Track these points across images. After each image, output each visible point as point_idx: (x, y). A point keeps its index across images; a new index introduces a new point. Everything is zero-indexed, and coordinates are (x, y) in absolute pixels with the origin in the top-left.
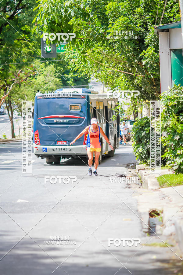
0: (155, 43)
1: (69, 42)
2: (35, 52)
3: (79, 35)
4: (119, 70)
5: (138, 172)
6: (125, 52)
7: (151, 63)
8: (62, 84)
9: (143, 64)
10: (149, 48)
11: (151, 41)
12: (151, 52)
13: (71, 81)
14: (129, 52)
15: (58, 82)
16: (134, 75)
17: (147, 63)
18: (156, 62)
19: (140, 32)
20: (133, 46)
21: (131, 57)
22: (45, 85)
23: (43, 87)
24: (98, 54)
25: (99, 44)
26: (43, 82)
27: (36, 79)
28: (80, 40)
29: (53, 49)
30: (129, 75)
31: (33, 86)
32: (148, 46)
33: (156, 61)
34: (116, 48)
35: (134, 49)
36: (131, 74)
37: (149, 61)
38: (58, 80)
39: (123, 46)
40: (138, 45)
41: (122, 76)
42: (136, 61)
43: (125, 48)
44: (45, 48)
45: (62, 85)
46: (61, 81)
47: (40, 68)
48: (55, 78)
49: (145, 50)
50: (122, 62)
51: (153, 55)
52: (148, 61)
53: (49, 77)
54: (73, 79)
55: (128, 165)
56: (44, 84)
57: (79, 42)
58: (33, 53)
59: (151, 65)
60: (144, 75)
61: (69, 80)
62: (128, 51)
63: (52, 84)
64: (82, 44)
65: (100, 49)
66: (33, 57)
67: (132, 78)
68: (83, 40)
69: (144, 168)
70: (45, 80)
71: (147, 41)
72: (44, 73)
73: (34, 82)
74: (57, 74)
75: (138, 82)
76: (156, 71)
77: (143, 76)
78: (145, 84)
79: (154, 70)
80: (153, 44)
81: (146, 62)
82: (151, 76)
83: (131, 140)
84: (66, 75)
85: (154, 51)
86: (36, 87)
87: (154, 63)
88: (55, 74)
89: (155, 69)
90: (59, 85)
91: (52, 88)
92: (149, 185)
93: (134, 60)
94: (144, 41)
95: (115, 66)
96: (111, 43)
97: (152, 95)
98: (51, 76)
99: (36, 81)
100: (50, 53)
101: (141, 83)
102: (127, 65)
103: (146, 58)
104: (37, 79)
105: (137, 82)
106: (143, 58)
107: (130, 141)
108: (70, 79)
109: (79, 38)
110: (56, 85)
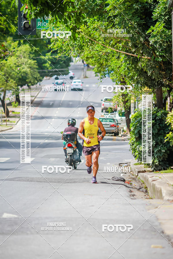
0: (166, 18)
1: (55, 17)
2: (7, 28)
3: (68, 7)
4: (119, 50)
5: (137, 174)
6: (128, 28)
7: (160, 42)
8: (37, 67)
9: (150, 44)
10: (158, 23)
11: (161, 15)
12: (161, 28)
13: (47, 64)
14: (133, 28)
15: (33, 65)
16: (138, 57)
17: (156, 42)
18: (166, 41)
19: (146, 4)
20: (138, 21)
21: (135, 35)
22: (18, 67)
23: (14, 70)
24: (93, 31)
25: (95, 18)
26: (15, 64)
27: (6, 60)
28: (68, 14)
29: (32, 25)
30: (132, 56)
31: (3, 69)
32: (157, 21)
33: (166, 39)
34: (117, 23)
35: (139, 25)
36: (134, 55)
37: (158, 39)
38: (33, 62)
39: (125, 21)
40: (144, 20)
41: (122, 58)
42: (142, 39)
43: (129, 23)
44: (22, 24)
45: (37, 69)
46: (36, 64)
47: (12, 48)
48: (29, 60)
49: (154, 26)
50: (124, 41)
51: (163, 32)
52: (156, 40)
53: (23, 59)
54: (51, 62)
55: (121, 165)
56: (16, 67)
57: (67, 16)
58: (5, 29)
59: (160, 45)
60: (151, 56)
61: (45, 62)
62: (131, 27)
63: (25, 66)
64: (71, 19)
65: (97, 24)
66: (5, 35)
67: (135, 61)
68: (72, 13)
69: (145, 170)
70: (17, 62)
71: (155, 15)
72: (16, 54)
73: (5, 64)
74: (32, 56)
75: (143, 65)
76: (166, 53)
77: (149, 58)
78: (152, 68)
79: (164, 51)
80: (164, 18)
81: (154, 40)
82: (160, 58)
83: (120, 134)
84: (43, 57)
85: (164, 27)
86: (7, 70)
87: (164, 42)
88: (29, 55)
89: (165, 49)
90: (34, 68)
91: (26, 71)
92: (164, 195)
93: (139, 38)
94: (152, 15)
95: (114, 46)
96: (110, 17)
97: (158, 81)
98: (25, 57)
99: (7, 63)
100: (29, 29)
101: (147, 67)
102: (130, 44)
103: (155, 36)
104: (8, 60)
105: (141, 65)
106: (150, 36)
107: (119, 136)
108: (47, 61)
109: (67, 11)
110: (30, 67)
